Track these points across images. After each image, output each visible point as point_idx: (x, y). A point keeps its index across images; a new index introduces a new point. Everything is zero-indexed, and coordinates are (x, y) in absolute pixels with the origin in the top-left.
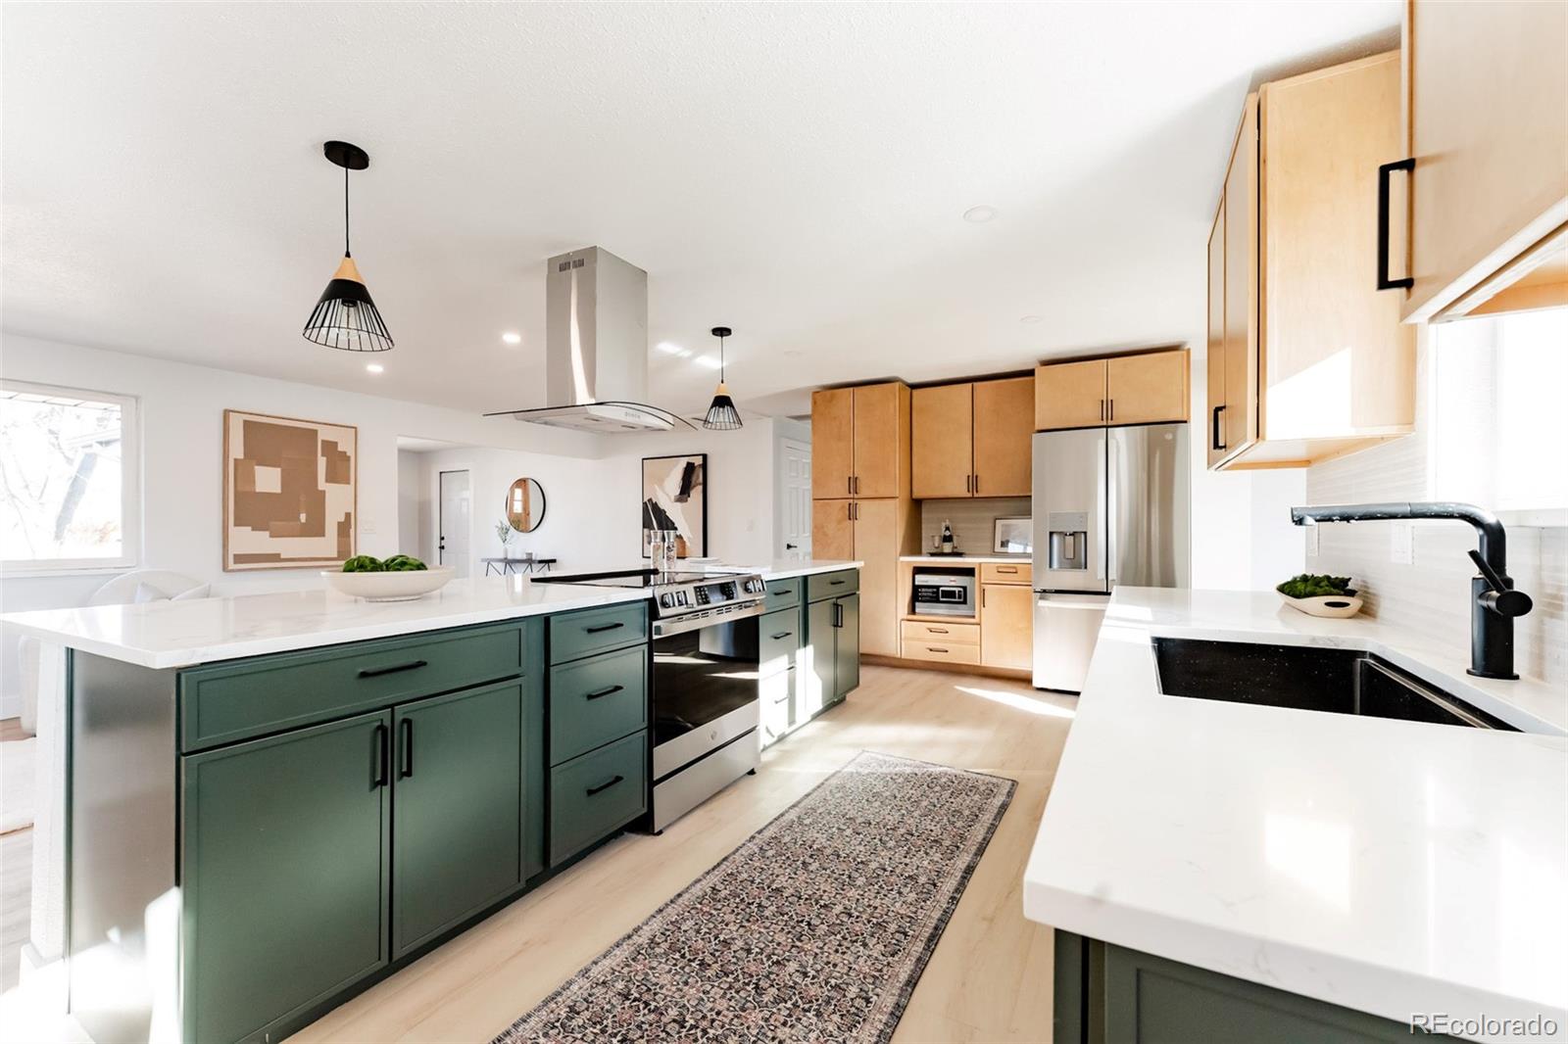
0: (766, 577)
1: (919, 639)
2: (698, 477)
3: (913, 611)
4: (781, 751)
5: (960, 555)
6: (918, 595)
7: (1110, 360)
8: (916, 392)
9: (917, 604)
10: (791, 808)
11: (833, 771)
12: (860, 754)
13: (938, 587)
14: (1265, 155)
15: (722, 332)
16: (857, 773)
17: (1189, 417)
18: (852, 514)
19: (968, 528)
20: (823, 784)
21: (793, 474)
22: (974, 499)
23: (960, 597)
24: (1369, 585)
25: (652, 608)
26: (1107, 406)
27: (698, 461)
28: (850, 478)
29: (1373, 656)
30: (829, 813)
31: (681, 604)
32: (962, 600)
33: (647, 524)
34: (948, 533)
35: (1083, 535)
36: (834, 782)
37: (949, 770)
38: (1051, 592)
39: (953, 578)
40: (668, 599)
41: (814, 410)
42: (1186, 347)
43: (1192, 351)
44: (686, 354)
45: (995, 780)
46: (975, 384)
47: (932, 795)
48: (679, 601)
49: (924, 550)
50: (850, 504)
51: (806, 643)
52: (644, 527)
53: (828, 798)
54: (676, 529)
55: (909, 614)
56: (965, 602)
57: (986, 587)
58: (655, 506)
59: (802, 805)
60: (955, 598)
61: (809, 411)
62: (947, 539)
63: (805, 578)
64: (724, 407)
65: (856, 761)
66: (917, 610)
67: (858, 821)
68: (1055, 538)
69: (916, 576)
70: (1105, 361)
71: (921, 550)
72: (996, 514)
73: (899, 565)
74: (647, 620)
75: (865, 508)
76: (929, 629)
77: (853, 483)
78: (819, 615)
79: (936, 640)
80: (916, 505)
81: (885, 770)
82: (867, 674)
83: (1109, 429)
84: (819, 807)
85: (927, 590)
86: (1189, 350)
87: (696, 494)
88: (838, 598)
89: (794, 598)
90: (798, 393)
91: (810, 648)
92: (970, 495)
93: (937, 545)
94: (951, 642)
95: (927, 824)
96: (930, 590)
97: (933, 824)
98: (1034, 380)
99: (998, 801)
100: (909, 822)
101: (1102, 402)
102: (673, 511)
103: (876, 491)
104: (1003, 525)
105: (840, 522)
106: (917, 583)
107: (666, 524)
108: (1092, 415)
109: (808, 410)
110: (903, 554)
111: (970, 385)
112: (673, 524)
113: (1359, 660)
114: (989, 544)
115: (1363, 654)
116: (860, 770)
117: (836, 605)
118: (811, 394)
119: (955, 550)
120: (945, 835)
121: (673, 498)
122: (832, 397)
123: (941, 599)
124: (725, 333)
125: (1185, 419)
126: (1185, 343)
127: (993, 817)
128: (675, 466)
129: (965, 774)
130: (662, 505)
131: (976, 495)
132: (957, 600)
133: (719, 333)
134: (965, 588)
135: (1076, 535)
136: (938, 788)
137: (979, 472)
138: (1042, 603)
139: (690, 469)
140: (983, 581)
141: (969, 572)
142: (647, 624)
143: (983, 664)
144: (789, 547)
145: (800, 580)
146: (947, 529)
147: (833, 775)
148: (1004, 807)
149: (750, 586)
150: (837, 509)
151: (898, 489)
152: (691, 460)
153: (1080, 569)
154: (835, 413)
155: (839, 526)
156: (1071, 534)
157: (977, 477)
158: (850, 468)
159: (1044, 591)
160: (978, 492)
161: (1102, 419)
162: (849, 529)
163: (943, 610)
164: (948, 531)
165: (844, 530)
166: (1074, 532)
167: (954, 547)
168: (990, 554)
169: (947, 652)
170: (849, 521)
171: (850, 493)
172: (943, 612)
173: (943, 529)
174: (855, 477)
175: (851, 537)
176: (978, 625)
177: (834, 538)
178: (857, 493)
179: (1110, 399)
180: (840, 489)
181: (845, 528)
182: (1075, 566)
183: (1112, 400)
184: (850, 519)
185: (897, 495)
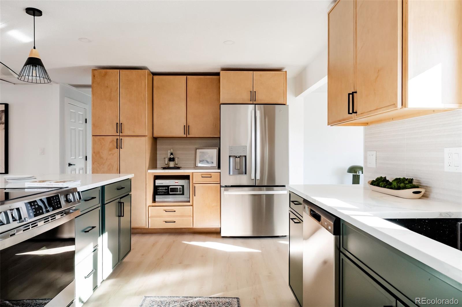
0: (80, 189)
1: (160, 217)
3: (154, 200)
5: (178, 168)
6: (157, 191)
7: (254, 72)
8: (156, 77)
9: (156, 196)
13: (168, 186)
15: (34, 12)
17: (286, 103)
18: (119, 145)
19: (182, 153)
21: (73, 120)
22: (187, 138)
23: (180, 191)
24: (421, 182)
26: (253, 94)
27: (2, 108)
28: (117, 123)
31: (15, 220)
32: (181, 193)
34: (172, 156)
35: (244, 158)
38: (229, 187)
39: (177, 181)
40: (2, 217)
41: (93, 82)
42: (284, 70)
45: (227, 300)
46: (188, 77)
48: (13, 217)
49: (158, 166)
50: (117, 139)
55: (153, 202)
56: (183, 194)
57: (196, 185)
60: (178, 192)
61: (89, 82)
62: (171, 160)
63: (103, 187)
66: (157, 200)
68: (231, 159)
69: (156, 181)
70: (252, 72)
71: (156, 166)
72: (197, 146)
73: (148, 174)
75: (126, 141)
76: (164, 210)
77: (119, 127)
79: (169, 217)
80: (155, 140)
82: (134, 239)
83: (256, 105)
85: (162, 188)
86: (286, 72)
88: (121, 198)
89: (97, 202)
90: (82, 69)
91: (106, 235)
92: (185, 136)
93: (166, 163)
94: (177, 216)
96: (164, 188)
98: (220, 78)
101: (251, 91)
103: (134, 132)
104: (200, 152)
105: (110, 150)
106: (156, 185)
108: (246, 97)
110: (149, 169)
111: (185, 77)
113: (459, 223)
114: (193, 162)
115: (460, 220)
117: (120, 203)
118: (91, 71)
119: (176, 166)
122: (106, 74)
123: (170, 193)
124: (36, 13)
126: (284, 68)
129: (210, 299)
131: (188, 136)
132: (179, 193)
133: (31, 12)
134: (183, 186)
135: (240, 157)
137: (190, 123)
138: (226, 193)
140: (194, 182)
141: (186, 177)
143: (194, 227)
144: (70, 165)
145: (100, 189)
146: (172, 154)
149: (71, 197)
150: (109, 142)
151: (147, 132)
153: (243, 174)
154: (107, 84)
155: (110, 152)
156: (239, 157)
157: (189, 126)
158: (117, 118)
159: (226, 186)
160: (189, 134)
161: (251, 101)
162: (117, 154)
163: (171, 199)
164: (172, 155)
165: (113, 155)
166: (240, 156)
167: (176, 164)
168: (196, 167)
169: (175, 222)
170: (116, 149)
171: (117, 132)
172: (171, 200)
173: (169, 154)
174: (120, 123)
175: (118, 159)
176: (192, 206)
177: (107, 160)
178: (121, 133)
179: (254, 91)
180: (111, 130)
181: (114, 154)
182: (240, 173)
183: (255, 92)
184: (118, 147)
185: (147, 135)
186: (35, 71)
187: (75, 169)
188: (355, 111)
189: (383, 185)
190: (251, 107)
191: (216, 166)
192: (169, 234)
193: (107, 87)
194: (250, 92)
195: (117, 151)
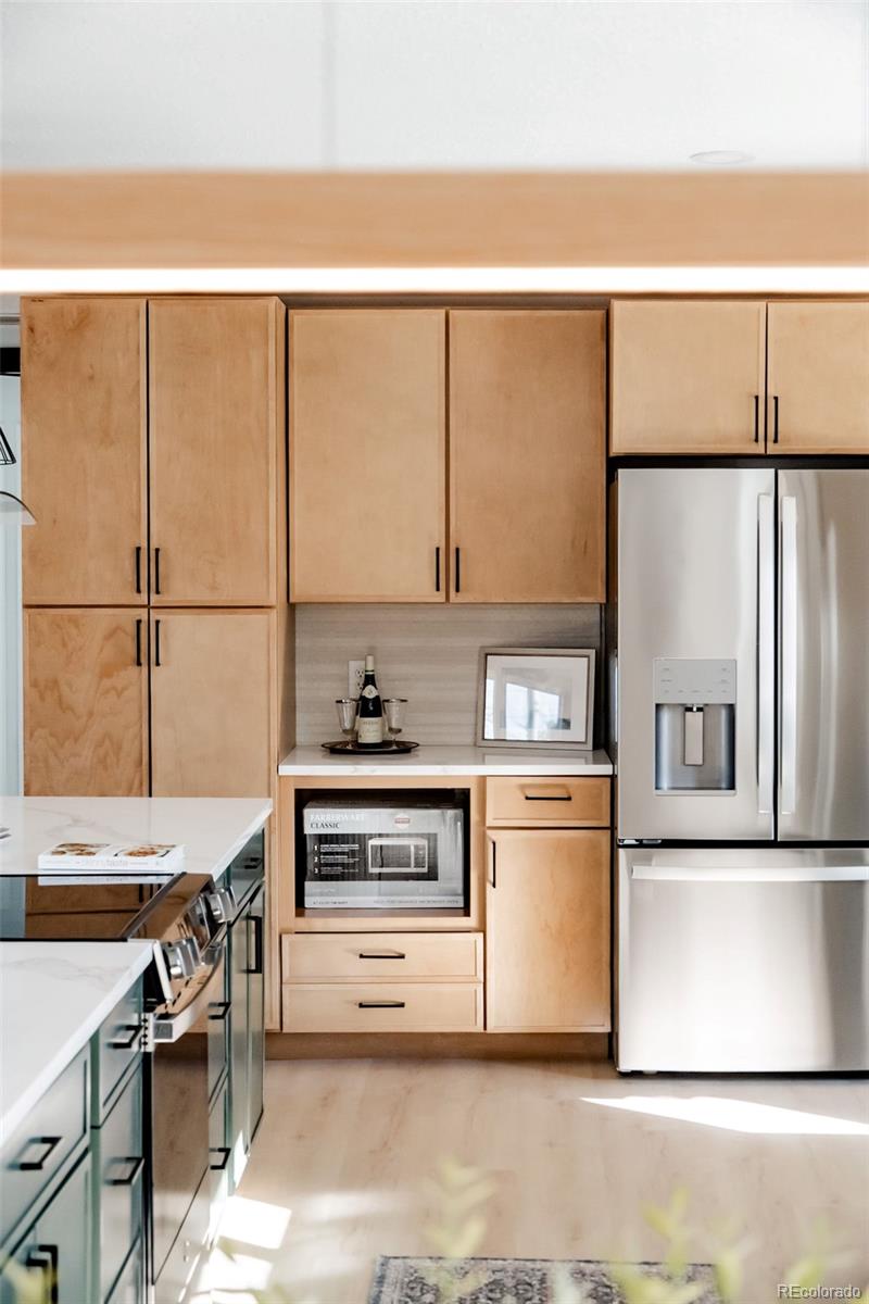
1: (332, 981)
3: (299, 905)
5: (404, 749)
6: (311, 862)
7: (773, 306)
8: (297, 317)
9: (307, 884)
13: (362, 839)
18: (145, 650)
19: (421, 679)
23: (417, 865)
26: (766, 408)
28: (138, 549)
32: (425, 870)
34: (370, 692)
35: (724, 714)
41: (27, 355)
46: (455, 314)
50: (138, 623)
56: (431, 876)
57: (497, 835)
60: (409, 866)
62: (370, 708)
66: (308, 902)
68: (666, 717)
69: (306, 814)
70: (764, 302)
71: (295, 734)
72: (488, 642)
73: (275, 780)
75: (179, 632)
76: (354, 951)
77: (147, 566)
79: (376, 982)
80: (292, 608)
83: (779, 471)
85: (334, 847)
92: (438, 596)
93: (347, 725)
94: (412, 980)
96: (345, 848)
101: (757, 398)
103: (213, 588)
104: (506, 671)
105: (107, 672)
106: (308, 831)
108: (734, 426)
110: (280, 757)
111: (441, 313)
114: (470, 718)
119: (394, 739)
122: (83, 321)
123: (372, 871)
132: (412, 870)
134: (431, 838)
135: (706, 710)
137: (463, 536)
138: (644, 873)
140: (489, 822)
141: (455, 799)
143: (491, 1030)
146: (370, 680)
150: (99, 635)
153: (720, 789)
154: (91, 367)
155: (106, 683)
156: (699, 709)
157: (457, 550)
158: (139, 523)
159: (641, 844)
160: (457, 590)
161: (757, 440)
162: (135, 692)
163: (376, 898)
164: (370, 687)
165: (119, 696)
166: (706, 705)
167: (391, 729)
168: (482, 747)
169: (402, 1005)
170: (137, 668)
171: (139, 591)
172: (377, 902)
173: (355, 681)
174: (153, 547)
175: (141, 712)
176: (477, 931)
177: (91, 714)
178: (158, 592)
179: (771, 393)
180: (108, 578)
181: (125, 689)
182: (705, 785)
183: (776, 398)
184: (139, 664)
185: (274, 603)
190: (756, 480)
191: (584, 740)
192: (370, 1060)
193: (91, 378)
194: (754, 400)
195: (134, 675)
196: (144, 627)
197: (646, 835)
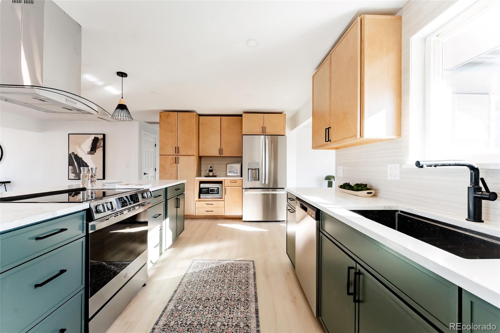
0: (151, 190)
1: (203, 208)
2: (100, 144)
3: (199, 197)
4: (156, 268)
5: (215, 176)
6: (201, 191)
7: (265, 114)
8: (201, 117)
9: (201, 195)
10: (169, 302)
11: (184, 274)
12: (192, 262)
13: (208, 188)
14: (363, 40)
15: (122, 74)
16: (194, 272)
17: (285, 134)
18: (176, 161)
19: (218, 167)
20: (181, 282)
21: (147, 145)
22: (221, 157)
23: (216, 192)
24: (373, 186)
25: (89, 215)
26: (264, 129)
27: (101, 137)
28: (176, 147)
29: (401, 212)
30: (189, 299)
31: (109, 210)
32: (217, 192)
33: (71, 163)
34: (211, 169)
35: (258, 170)
36: (186, 280)
37: (230, 262)
38: (248, 189)
39: (214, 185)
40: (100, 208)
41: (160, 120)
42: (284, 113)
43: (286, 115)
44: (100, 83)
45: (246, 262)
46: (222, 117)
47: (228, 276)
48: (108, 208)
49: (202, 175)
50: (176, 157)
51: (166, 216)
52: (69, 165)
53: (186, 290)
54: (88, 166)
55: (198, 199)
56: (218, 193)
57: (226, 187)
58: (76, 157)
59: (174, 298)
62: (211, 171)
63: (166, 189)
64: (123, 110)
65: (192, 266)
66: (201, 197)
67: (203, 300)
68: (250, 170)
69: (201, 184)
70: (263, 114)
71: (201, 175)
72: (227, 162)
73: (195, 180)
74: (85, 222)
75: (182, 159)
76: (206, 204)
77: (177, 149)
78: (171, 204)
79: (209, 208)
80: (200, 158)
81: (205, 268)
82: (187, 222)
83: (266, 136)
84: (183, 297)
85: (205, 189)
87: (99, 151)
88: (178, 196)
89: (162, 198)
90: (153, 112)
91: (168, 219)
92: (220, 156)
93: (207, 173)
94: (214, 208)
95: (232, 292)
96: (206, 189)
97: (234, 291)
98: (242, 118)
99: (251, 272)
100: (224, 293)
101: (262, 127)
102: (87, 158)
103: (186, 153)
104: (229, 166)
105: (171, 164)
106: (201, 187)
107: (82, 163)
108: (259, 131)
109: (157, 120)
110: (196, 177)
111: (220, 117)
112: (87, 164)
113: (397, 213)
114: (225, 172)
115: (397, 211)
116: (195, 270)
117: (177, 199)
118: (159, 113)
119: (214, 175)
120: (240, 295)
121: (86, 153)
122: (168, 115)
123: (210, 192)
124: (124, 75)
125: (284, 135)
126: (284, 112)
127: (253, 281)
128: (88, 138)
129: (235, 262)
130: (80, 155)
131: (222, 156)
132: (215, 192)
133: (121, 74)
134: (218, 188)
135: (256, 169)
136: (228, 272)
137: (223, 147)
138: (246, 193)
139: (96, 140)
140: (225, 186)
141: (221, 182)
142: (85, 225)
143: (225, 215)
144: (145, 174)
145: (164, 189)
146: (211, 167)
147: (184, 276)
148: (255, 274)
149: (145, 195)
150: (170, 159)
151: (195, 153)
152: (97, 136)
153: (257, 180)
154: (169, 122)
155: (171, 166)
156: (254, 169)
157: (222, 149)
158: (176, 144)
159: (246, 188)
160: (222, 154)
161: (262, 133)
162: (175, 167)
165: (173, 168)
168: (227, 176)
169: (213, 211)
171: (176, 153)
172: (210, 197)
173: (209, 167)
174: (178, 147)
175: (176, 170)
176: (224, 201)
177: (169, 171)
178: (178, 153)
180: (172, 151)
182: (255, 180)
183: (265, 127)
184: (176, 163)
185: (195, 155)
186: (123, 113)
187: (148, 177)
188: (330, 140)
189: (347, 188)
190: (263, 137)
191: (239, 175)
192: (209, 219)
195: (175, 165)
196: (176, 158)
197: (247, 187)
